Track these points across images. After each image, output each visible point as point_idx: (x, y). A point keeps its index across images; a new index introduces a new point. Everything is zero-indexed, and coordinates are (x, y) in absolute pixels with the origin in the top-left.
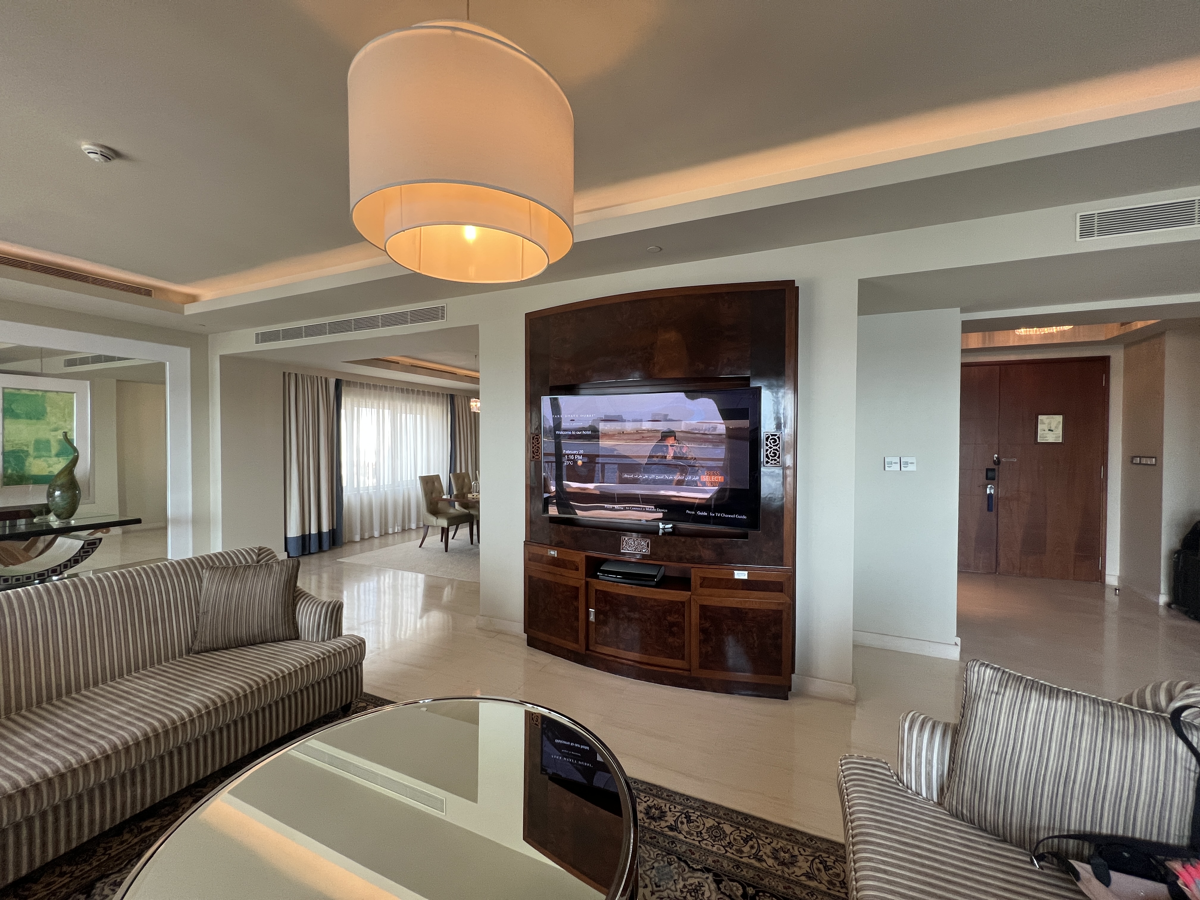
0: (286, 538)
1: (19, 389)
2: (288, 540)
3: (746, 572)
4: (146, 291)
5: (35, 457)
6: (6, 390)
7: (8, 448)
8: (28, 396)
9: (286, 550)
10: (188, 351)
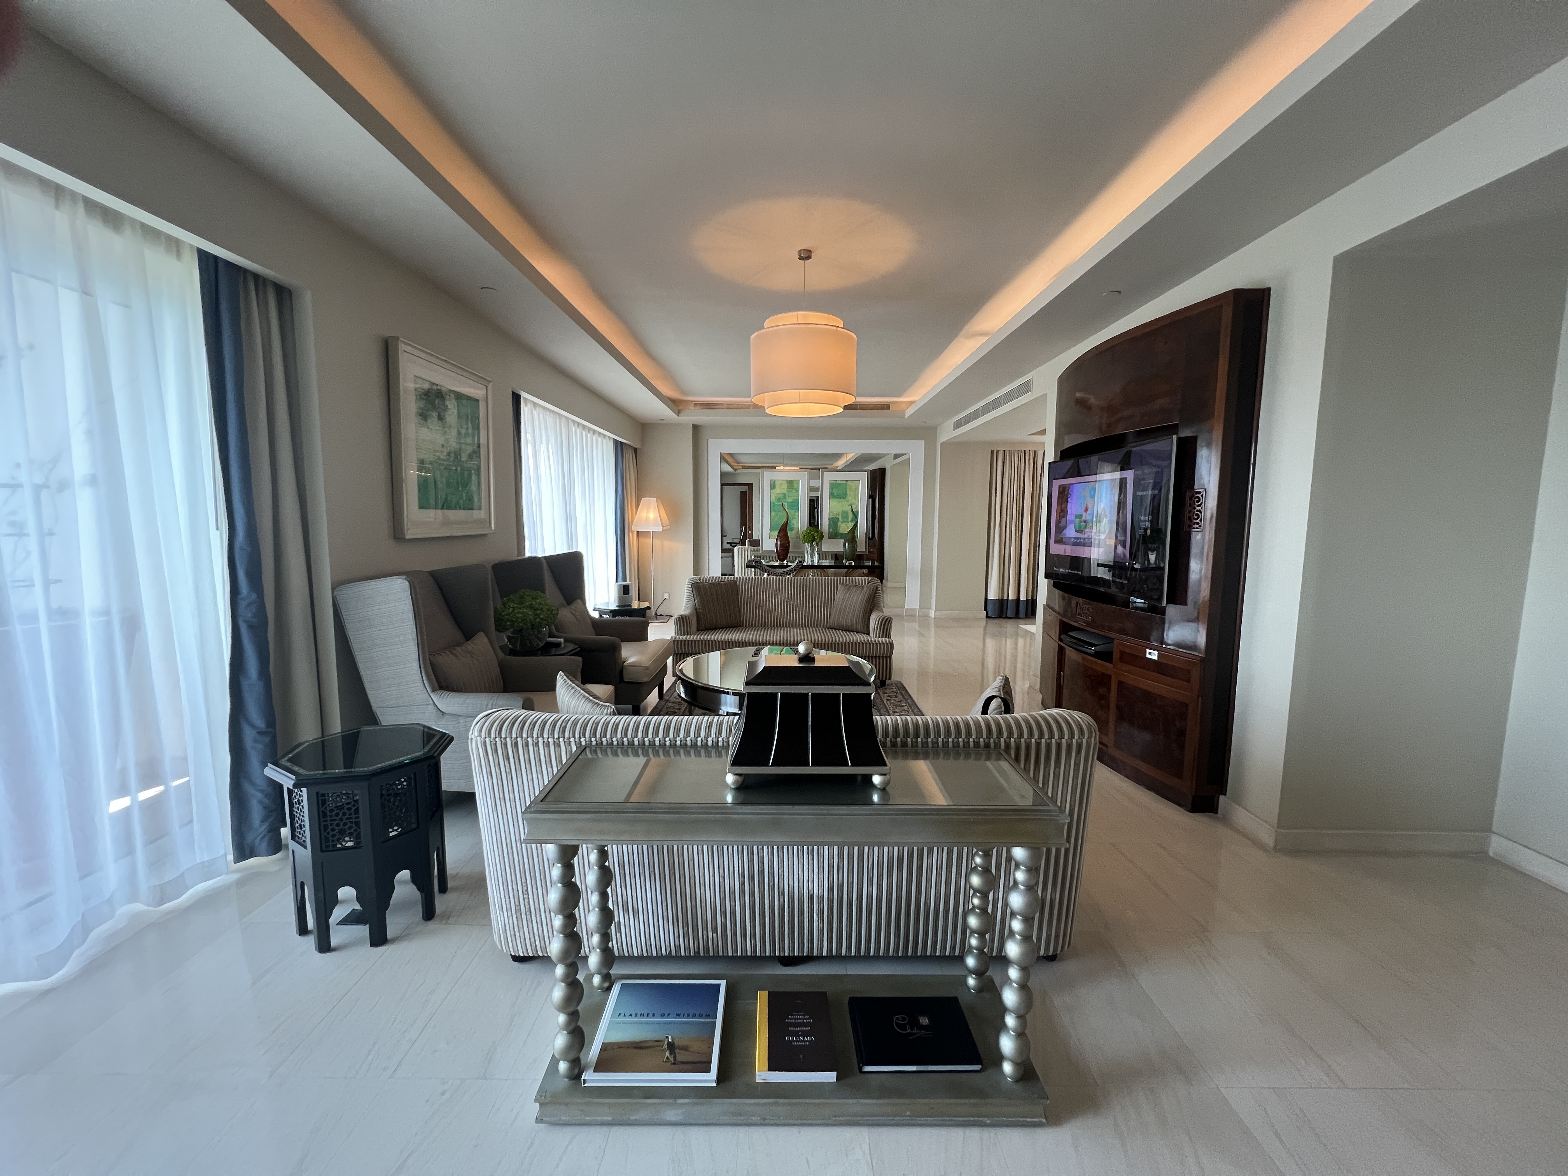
0: (986, 599)
1: (836, 481)
2: (989, 602)
3: (1157, 653)
4: (885, 407)
5: (842, 522)
6: (831, 482)
7: (831, 517)
8: (840, 484)
9: (986, 609)
10: (923, 442)
